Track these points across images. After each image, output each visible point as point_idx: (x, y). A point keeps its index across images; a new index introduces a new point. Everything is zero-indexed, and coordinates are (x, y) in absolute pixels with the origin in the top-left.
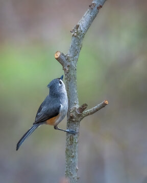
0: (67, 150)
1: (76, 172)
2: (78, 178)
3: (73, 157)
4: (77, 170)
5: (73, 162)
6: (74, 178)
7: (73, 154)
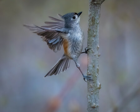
0: (89, 30)
1: (98, 50)
2: (99, 56)
3: (94, 36)
4: (98, 48)
5: (94, 41)
6: (95, 55)
7: (95, 34)
